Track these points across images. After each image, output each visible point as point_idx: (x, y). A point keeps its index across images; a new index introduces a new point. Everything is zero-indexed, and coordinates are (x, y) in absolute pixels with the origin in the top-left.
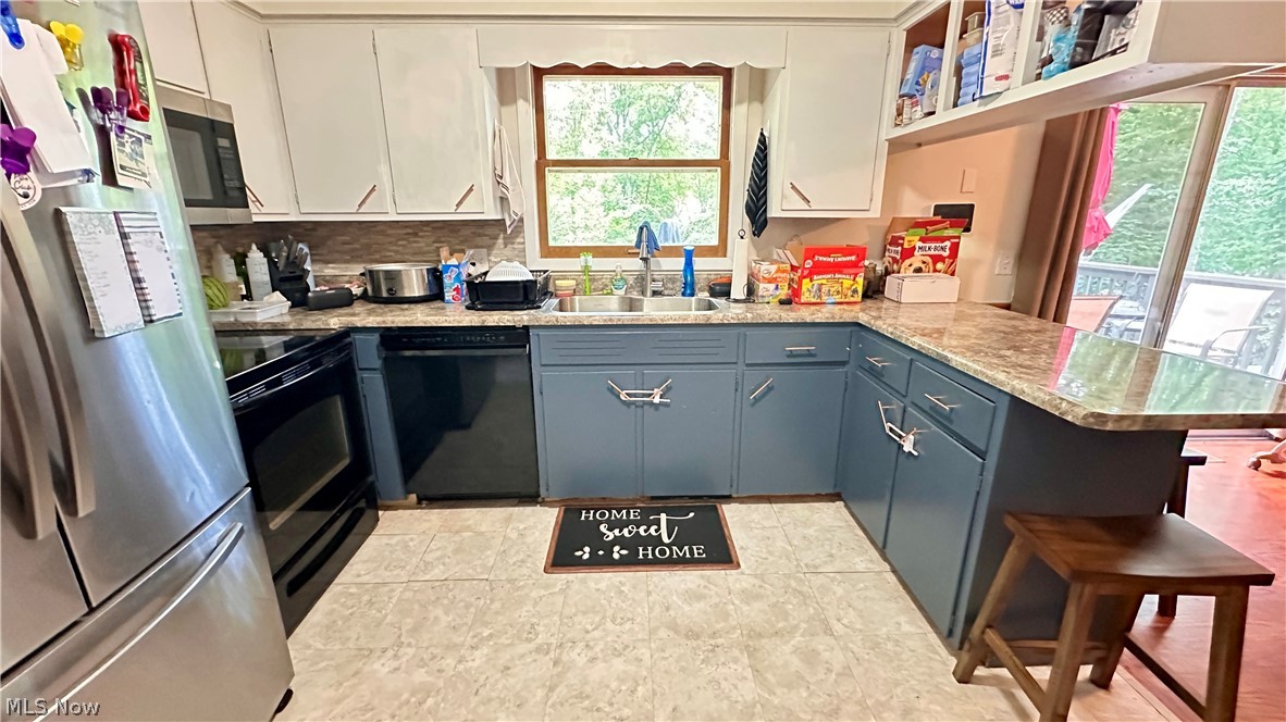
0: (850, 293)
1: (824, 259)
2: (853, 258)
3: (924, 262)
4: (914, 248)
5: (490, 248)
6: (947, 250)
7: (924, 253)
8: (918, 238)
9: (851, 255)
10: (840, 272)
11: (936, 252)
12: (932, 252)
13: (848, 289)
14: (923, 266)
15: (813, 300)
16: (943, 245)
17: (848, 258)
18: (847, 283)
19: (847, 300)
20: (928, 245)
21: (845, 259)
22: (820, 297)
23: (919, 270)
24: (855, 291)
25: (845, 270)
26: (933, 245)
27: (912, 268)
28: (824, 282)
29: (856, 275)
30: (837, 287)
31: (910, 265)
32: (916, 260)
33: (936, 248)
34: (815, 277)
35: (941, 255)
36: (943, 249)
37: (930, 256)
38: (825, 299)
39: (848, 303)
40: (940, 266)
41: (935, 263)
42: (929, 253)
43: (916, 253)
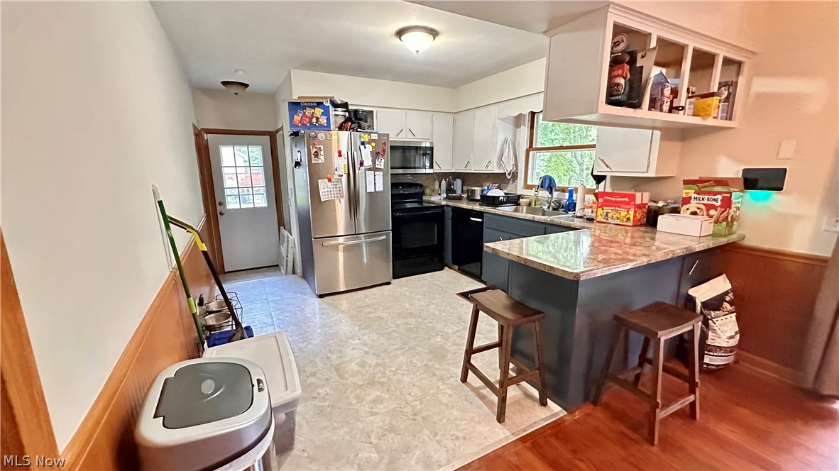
0: (625, 220)
1: (610, 198)
2: (627, 199)
3: (699, 208)
4: (690, 198)
5: (508, 184)
6: (719, 202)
7: (699, 202)
8: (694, 191)
9: (625, 198)
10: (619, 207)
11: (709, 202)
12: (705, 202)
13: (624, 217)
14: (698, 211)
15: (604, 221)
16: (715, 197)
17: (624, 199)
18: (624, 214)
19: (623, 223)
20: (701, 197)
21: (621, 199)
22: (607, 219)
23: (694, 213)
24: (628, 219)
25: (622, 206)
26: (706, 197)
27: (689, 211)
28: (610, 211)
29: (629, 210)
30: (618, 215)
31: (688, 209)
32: (693, 206)
33: (708, 199)
34: (605, 208)
35: (714, 205)
36: (716, 200)
37: (704, 204)
38: (610, 220)
39: (624, 225)
40: (712, 212)
41: (708, 210)
42: (703, 202)
43: (692, 201)
